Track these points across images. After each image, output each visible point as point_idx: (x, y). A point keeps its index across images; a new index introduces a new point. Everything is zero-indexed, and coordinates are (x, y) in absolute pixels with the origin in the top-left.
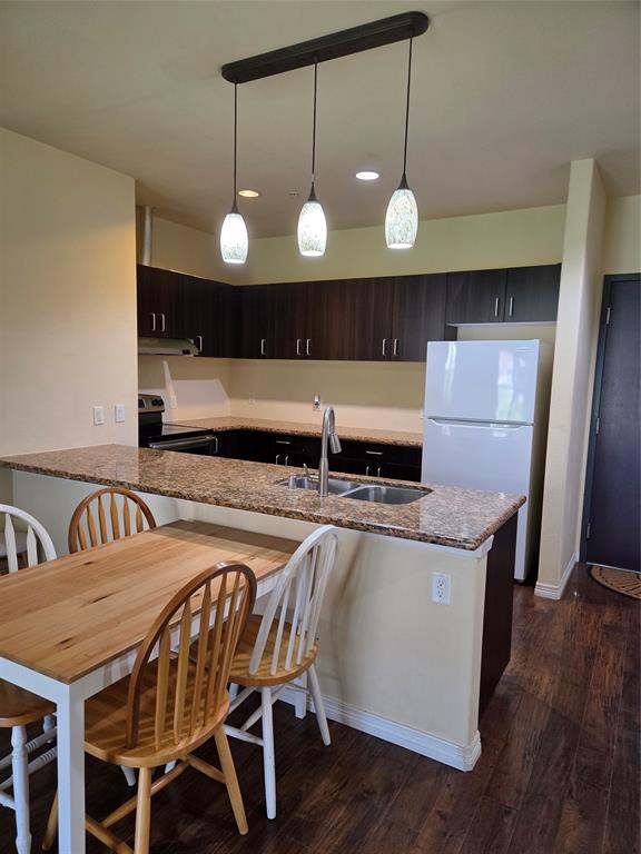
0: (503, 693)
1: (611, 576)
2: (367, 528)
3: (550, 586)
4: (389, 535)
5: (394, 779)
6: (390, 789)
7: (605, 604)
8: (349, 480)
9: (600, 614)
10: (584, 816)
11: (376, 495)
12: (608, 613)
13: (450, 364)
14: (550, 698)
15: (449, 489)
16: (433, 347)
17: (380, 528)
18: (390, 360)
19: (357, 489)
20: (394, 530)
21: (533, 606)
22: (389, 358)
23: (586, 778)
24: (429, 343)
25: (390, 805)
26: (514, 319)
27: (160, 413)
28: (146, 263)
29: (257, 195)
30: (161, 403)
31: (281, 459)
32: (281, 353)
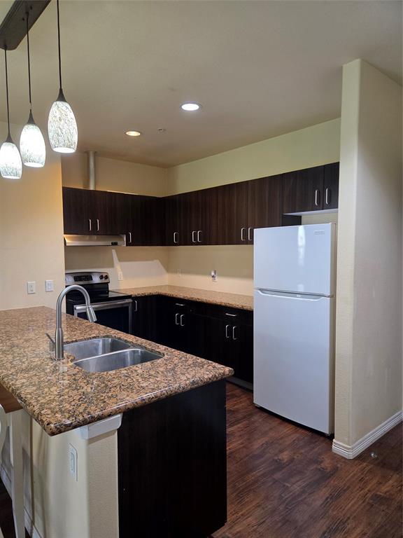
3: (343, 446)
22: (246, 241)
24: (255, 230)
26: (330, 206)
27: (107, 283)
28: (92, 188)
29: (138, 134)
30: (107, 277)
31: (179, 316)
32: (186, 241)
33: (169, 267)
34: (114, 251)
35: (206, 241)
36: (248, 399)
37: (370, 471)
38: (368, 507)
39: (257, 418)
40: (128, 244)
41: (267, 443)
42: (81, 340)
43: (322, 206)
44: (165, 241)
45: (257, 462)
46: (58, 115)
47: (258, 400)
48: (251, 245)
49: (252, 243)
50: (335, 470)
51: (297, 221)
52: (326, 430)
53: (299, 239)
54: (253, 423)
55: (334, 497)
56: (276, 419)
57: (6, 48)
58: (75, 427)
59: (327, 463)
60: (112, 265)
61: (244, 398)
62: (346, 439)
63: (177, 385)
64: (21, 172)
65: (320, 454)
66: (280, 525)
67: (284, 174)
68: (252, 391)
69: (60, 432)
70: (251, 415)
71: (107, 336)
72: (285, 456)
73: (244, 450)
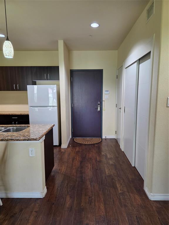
0: (53, 175)
1: (78, 140)
2: (7, 140)
3: (64, 146)
4: (14, 141)
5: (23, 207)
6: (21, 210)
7: (76, 146)
8: (4, 127)
9: (76, 149)
10: (71, 197)
11: (13, 130)
12: (77, 149)
13: (35, 91)
14: (64, 172)
15: (34, 125)
16: (29, 87)
17: (11, 139)
18: (17, 91)
19: (7, 129)
20: (16, 139)
21: (61, 151)
22: (16, 90)
23: (71, 189)
25: (21, 215)
26: (50, 79)
37: (72, 149)
38: (76, 154)
43: (47, 79)
48: (19, 91)
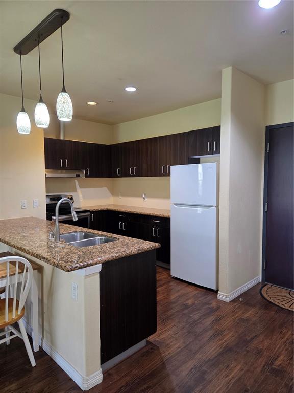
1: (273, 292)
3: (223, 295)
7: (254, 306)
16: (174, 169)
18: (166, 176)
24: (172, 167)
26: (217, 152)
28: (62, 138)
29: (96, 104)
30: (72, 199)
31: (121, 224)
32: (125, 174)
33: (114, 192)
34: (76, 181)
35: (139, 174)
36: (168, 273)
37: (238, 307)
38: (236, 324)
39: (173, 284)
40: (87, 176)
41: (179, 296)
42: (65, 234)
43: (212, 152)
44: (111, 174)
45: (174, 305)
46: (63, 100)
47: (174, 273)
48: (169, 177)
49: (169, 175)
50: (218, 308)
51: (197, 161)
52: (214, 288)
53: (199, 175)
54: (171, 286)
55: (217, 320)
56: (184, 283)
57: (21, 54)
58: (79, 268)
59: (214, 305)
60: (75, 191)
61: (165, 273)
62: (225, 291)
63: (130, 251)
64: (30, 130)
65: (210, 300)
66: (187, 333)
67: (189, 132)
68: (170, 270)
69: (72, 270)
70: (169, 282)
71: (81, 232)
72: (190, 302)
73: (166, 300)
